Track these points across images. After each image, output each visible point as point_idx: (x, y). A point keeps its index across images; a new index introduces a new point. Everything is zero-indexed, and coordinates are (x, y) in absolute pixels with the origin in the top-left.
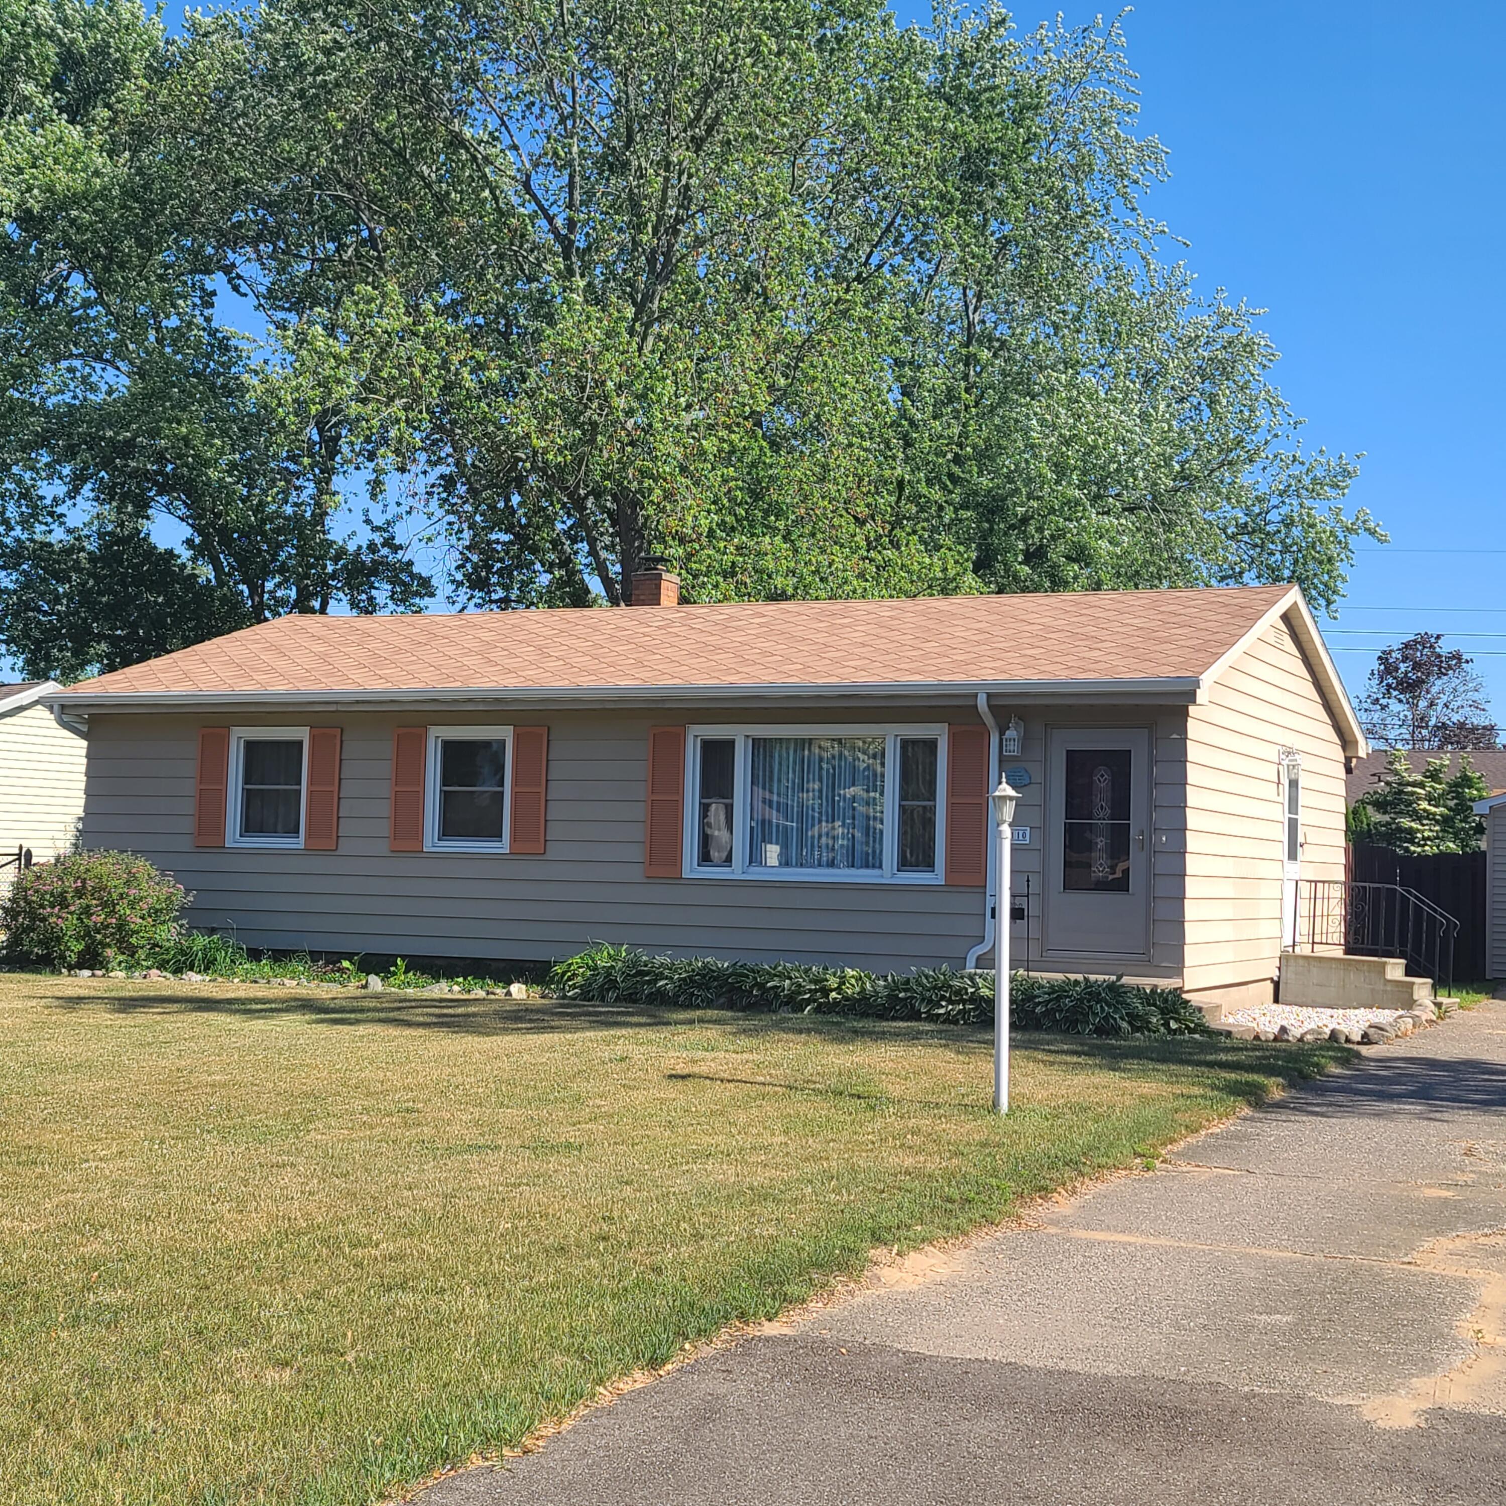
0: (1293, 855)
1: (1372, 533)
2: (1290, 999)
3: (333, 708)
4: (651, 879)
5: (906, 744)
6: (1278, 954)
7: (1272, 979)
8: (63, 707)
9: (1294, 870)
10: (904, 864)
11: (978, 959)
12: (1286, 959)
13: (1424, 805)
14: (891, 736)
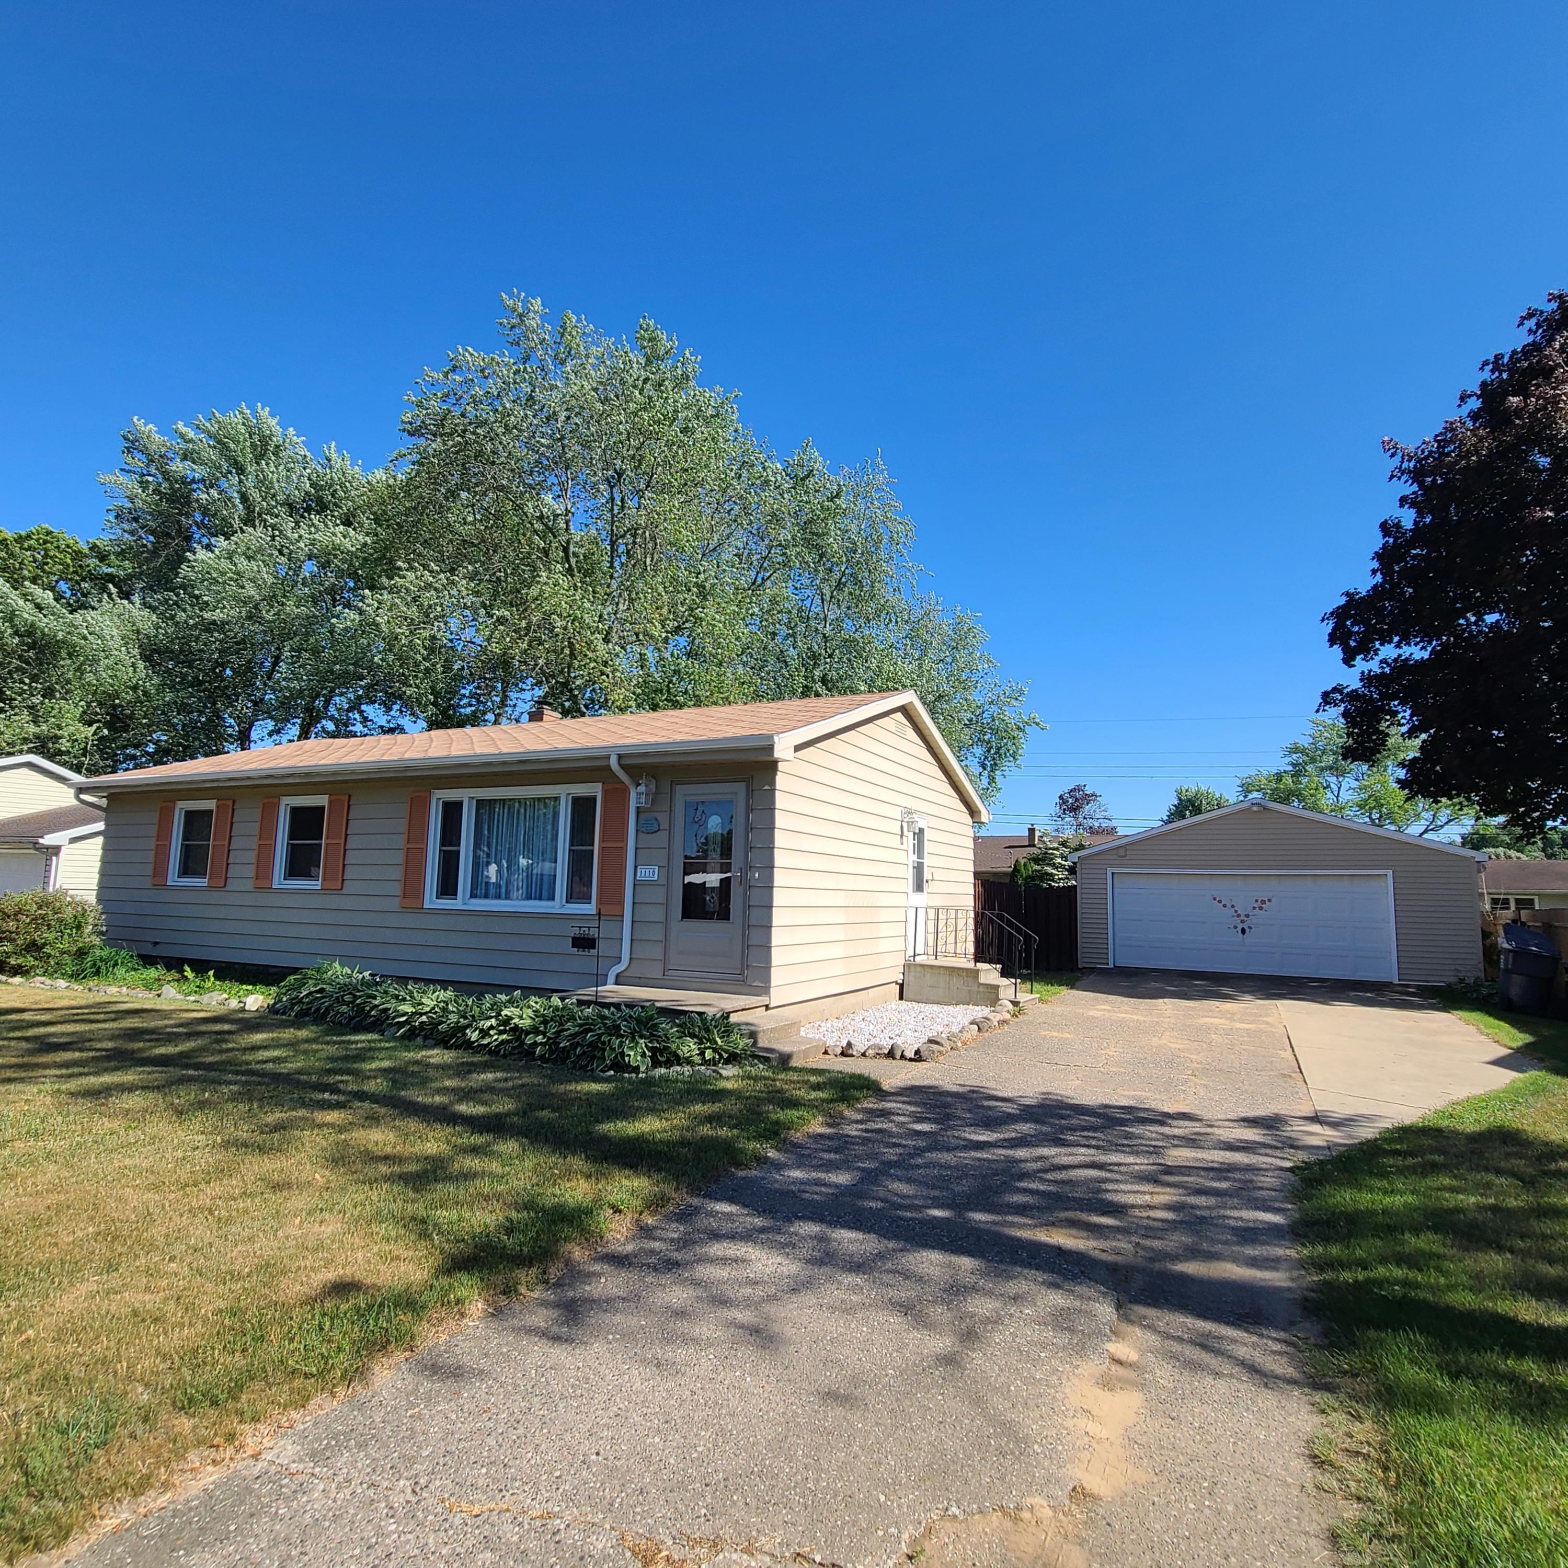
0: (919, 887)
1: (1038, 724)
2: (912, 997)
4: (405, 909)
5: (575, 801)
6: (903, 962)
7: (896, 983)
9: (920, 900)
10: (571, 897)
11: (618, 976)
12: (908, 967)
13: (1059, 860)
14: (565, 792)
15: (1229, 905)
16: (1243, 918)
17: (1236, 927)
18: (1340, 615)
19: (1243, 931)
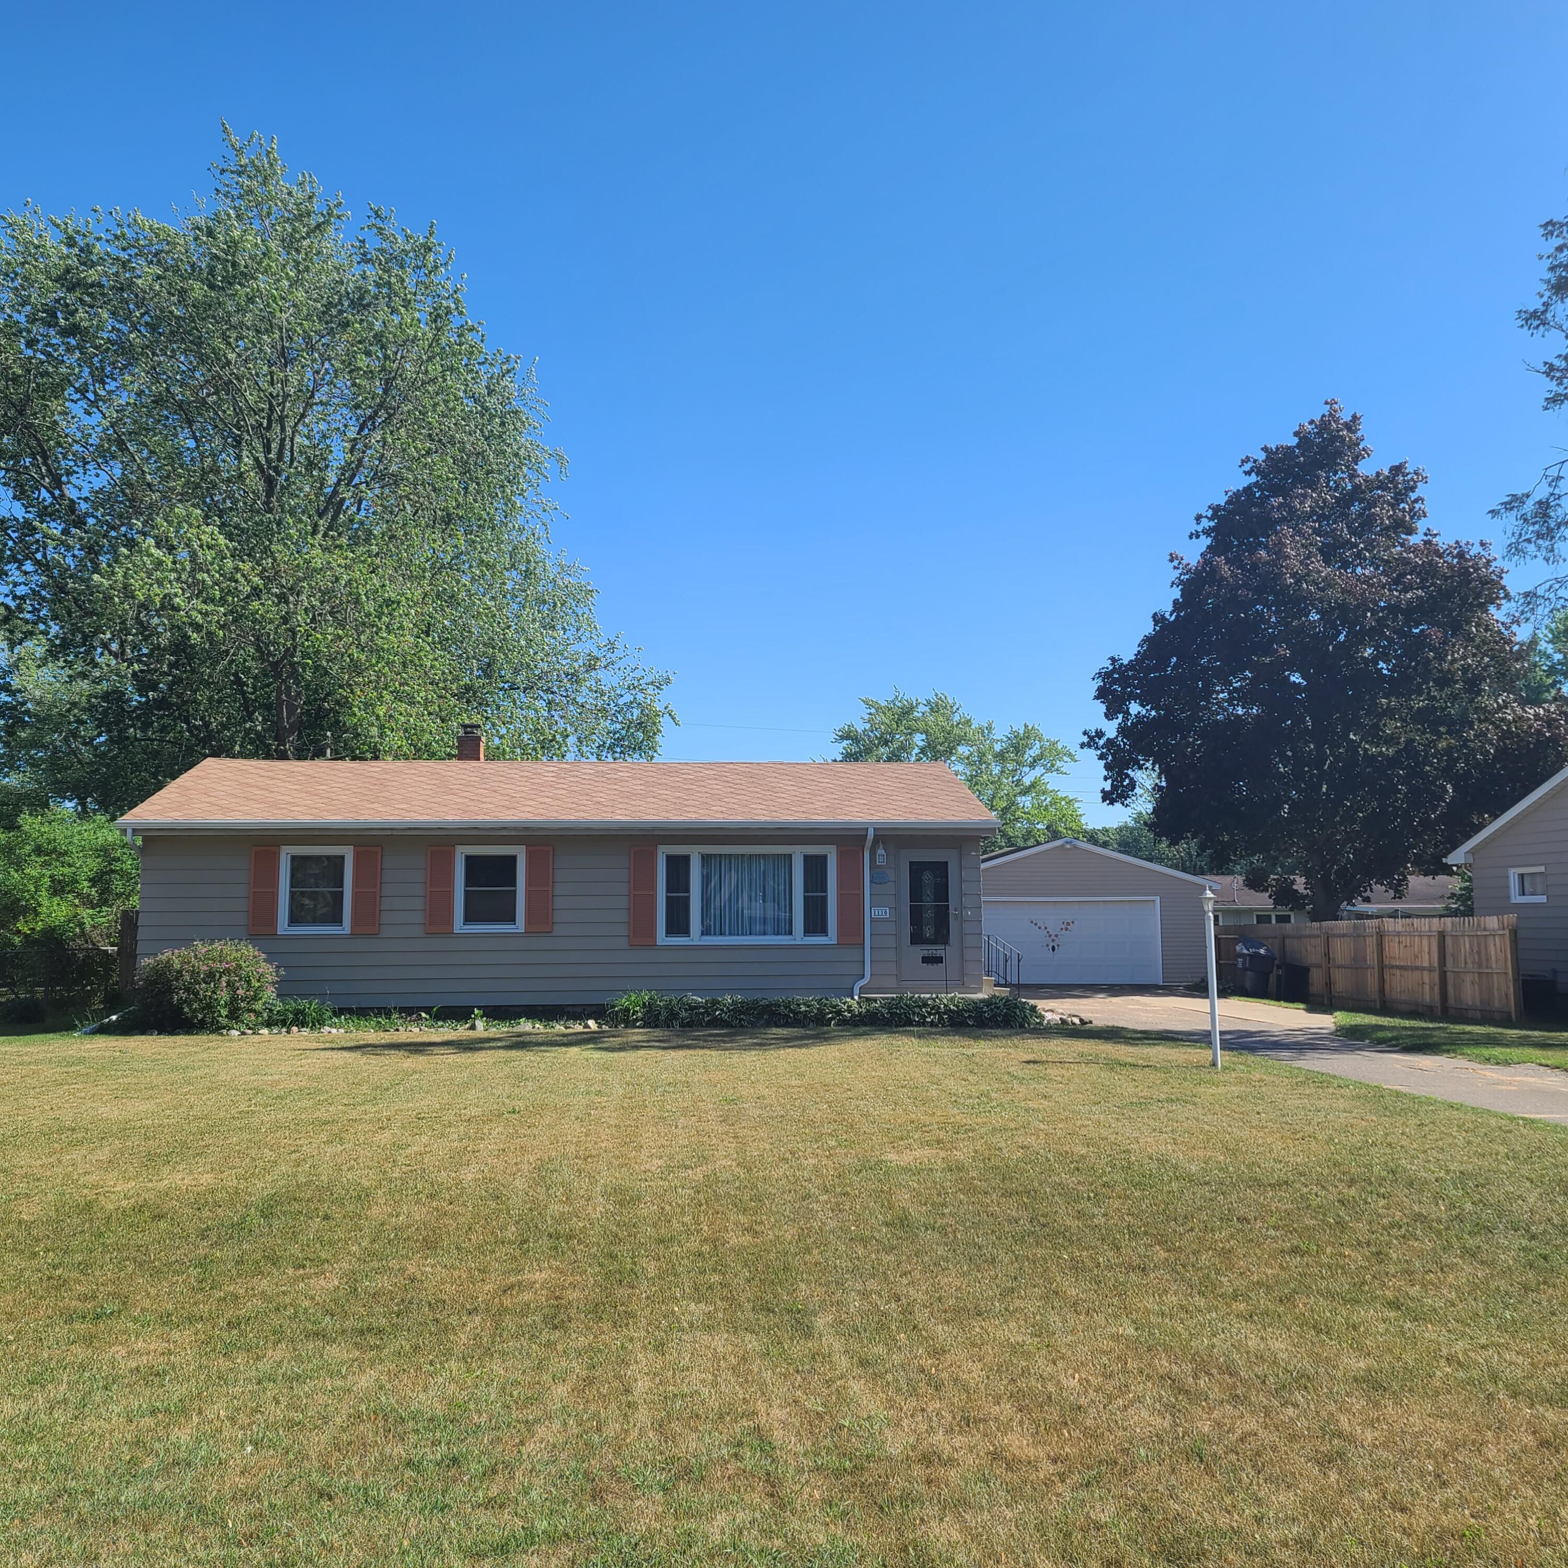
3: (389, 833)
5: (807, 858)
8: (134, 830)
10: (808, 931)
11: (861, 988)
14: (798, 853)
15: (1043, 928)
16: (1053, 937)
17: (1047, 945)
18: (1106, 676)
19: (1053, 949)
